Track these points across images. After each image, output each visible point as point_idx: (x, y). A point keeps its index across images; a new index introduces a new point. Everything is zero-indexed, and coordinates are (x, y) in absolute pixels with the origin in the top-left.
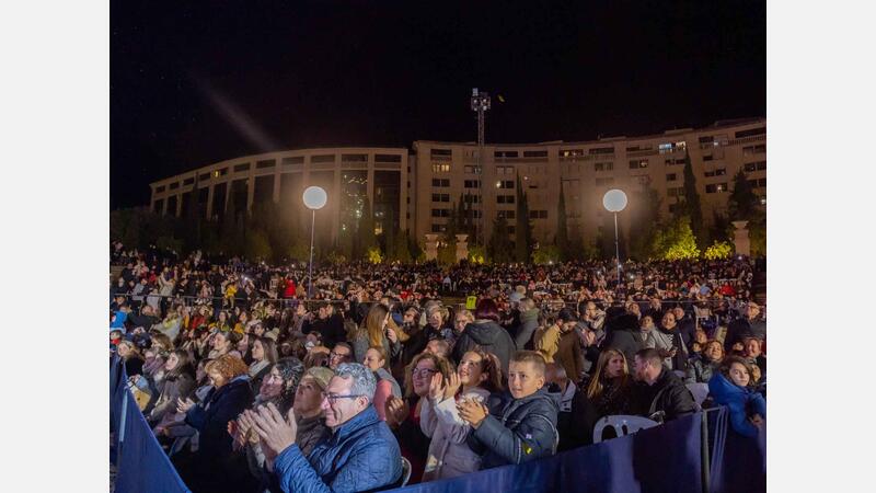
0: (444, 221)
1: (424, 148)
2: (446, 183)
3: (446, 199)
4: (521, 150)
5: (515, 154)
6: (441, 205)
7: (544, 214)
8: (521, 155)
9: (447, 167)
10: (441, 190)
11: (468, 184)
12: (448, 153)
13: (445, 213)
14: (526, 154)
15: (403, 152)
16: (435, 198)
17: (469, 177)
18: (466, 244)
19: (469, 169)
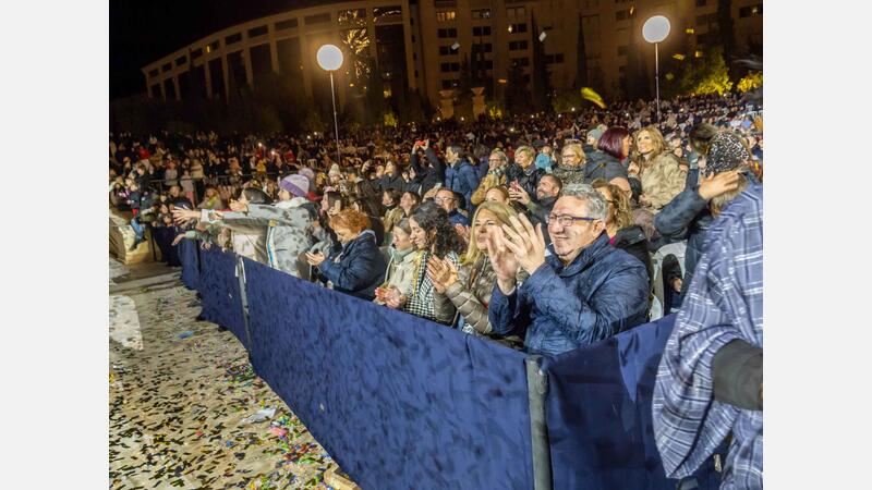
2: (453, 33)
6: (451, 59)
7: (560, 58)
9: (453, 14)
11: (477, 32)
13: (455, 67)
16: (442, 51)
17: (478, 24)
18: (483, 97)
19: (477, 15)
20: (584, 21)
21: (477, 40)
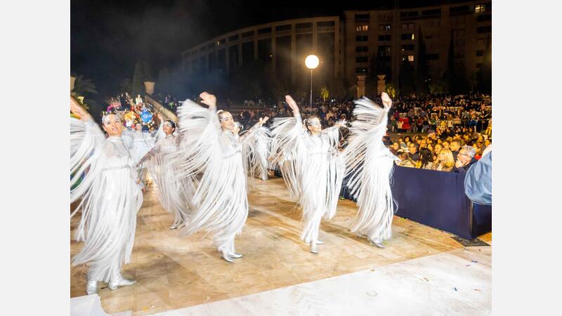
0: (364, 65)
1: (350, 14)
2: (365, 38)
3: (366, 49)
4: (420, 10)
5: (416, 13)
6: (363, 54)
7: (436, 57)
8: (420, 14)
9: (367, 27)
10: (363, 44)
11: (381, 38)
12: (368, 16)
13: (365, 60)
14: (424, 13)
15: (336, 19)
16: (358, 49)
17: (382, 33)
18: (384, 81)
19: (382, 27)
20: (455, 33)
21: (382, 43)
